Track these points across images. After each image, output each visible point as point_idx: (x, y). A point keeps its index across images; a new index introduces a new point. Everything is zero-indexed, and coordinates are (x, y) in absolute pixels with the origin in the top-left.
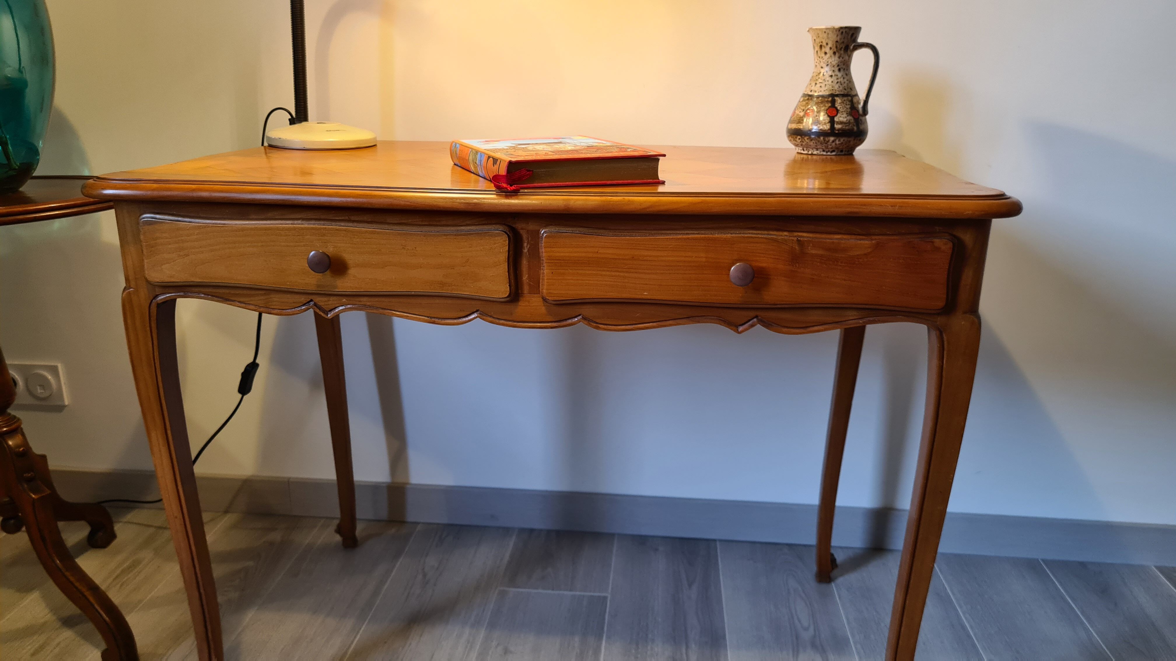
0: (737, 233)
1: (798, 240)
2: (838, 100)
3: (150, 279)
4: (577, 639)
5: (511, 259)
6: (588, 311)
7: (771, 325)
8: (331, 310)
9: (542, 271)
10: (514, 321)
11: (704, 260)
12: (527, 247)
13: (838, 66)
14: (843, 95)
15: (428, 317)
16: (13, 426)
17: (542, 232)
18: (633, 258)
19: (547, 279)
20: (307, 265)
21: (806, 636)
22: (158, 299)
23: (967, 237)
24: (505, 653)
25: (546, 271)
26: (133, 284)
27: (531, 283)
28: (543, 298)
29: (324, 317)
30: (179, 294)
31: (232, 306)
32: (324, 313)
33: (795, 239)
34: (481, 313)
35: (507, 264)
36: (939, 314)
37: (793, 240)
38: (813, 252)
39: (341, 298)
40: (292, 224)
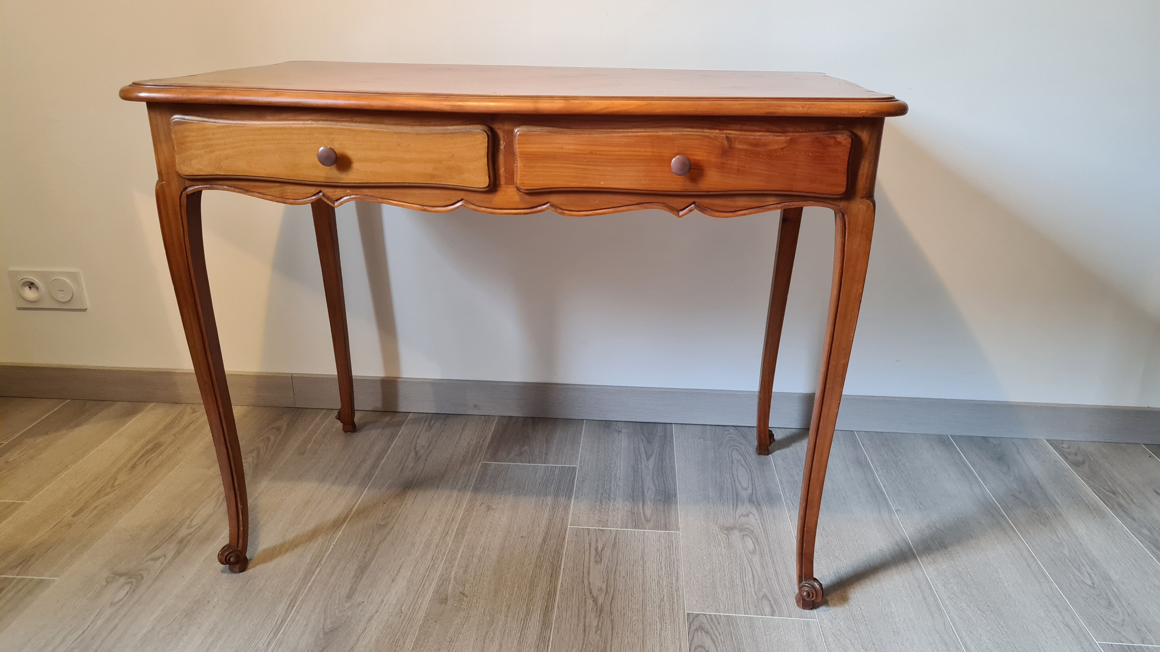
0: (677, 131)
1: (727, 137)
3: (180, 172)
4: (550, 499)
5: (490, 155)
6: (555, 199)
7: (706, 210)
8: (337, 200)
9: (516, 165)
10: (493, 209)
11: (650, 154)
12: (503, 143)
15: (420, 205)
17: (516, 131)
18: (591, 153)
19: (520, 171)
20: (317, 160)
21: (745, 494)
22: (188, 190)
23: (864, 135)
24: (488, 510)
25: (519, 164)
26: (165, 177)
27: (507, 176)
28: (517, 188)
29: (332, 206)
30: (205, 186)
31: (252, 197)
32: (331, 202)
33: (725, 136)
34: (465, 202)
35: (486, 158)
36: (841, 199)
37: (723, 137)
38: (740, 147)
39: (345, 189)
40: (303, 124)
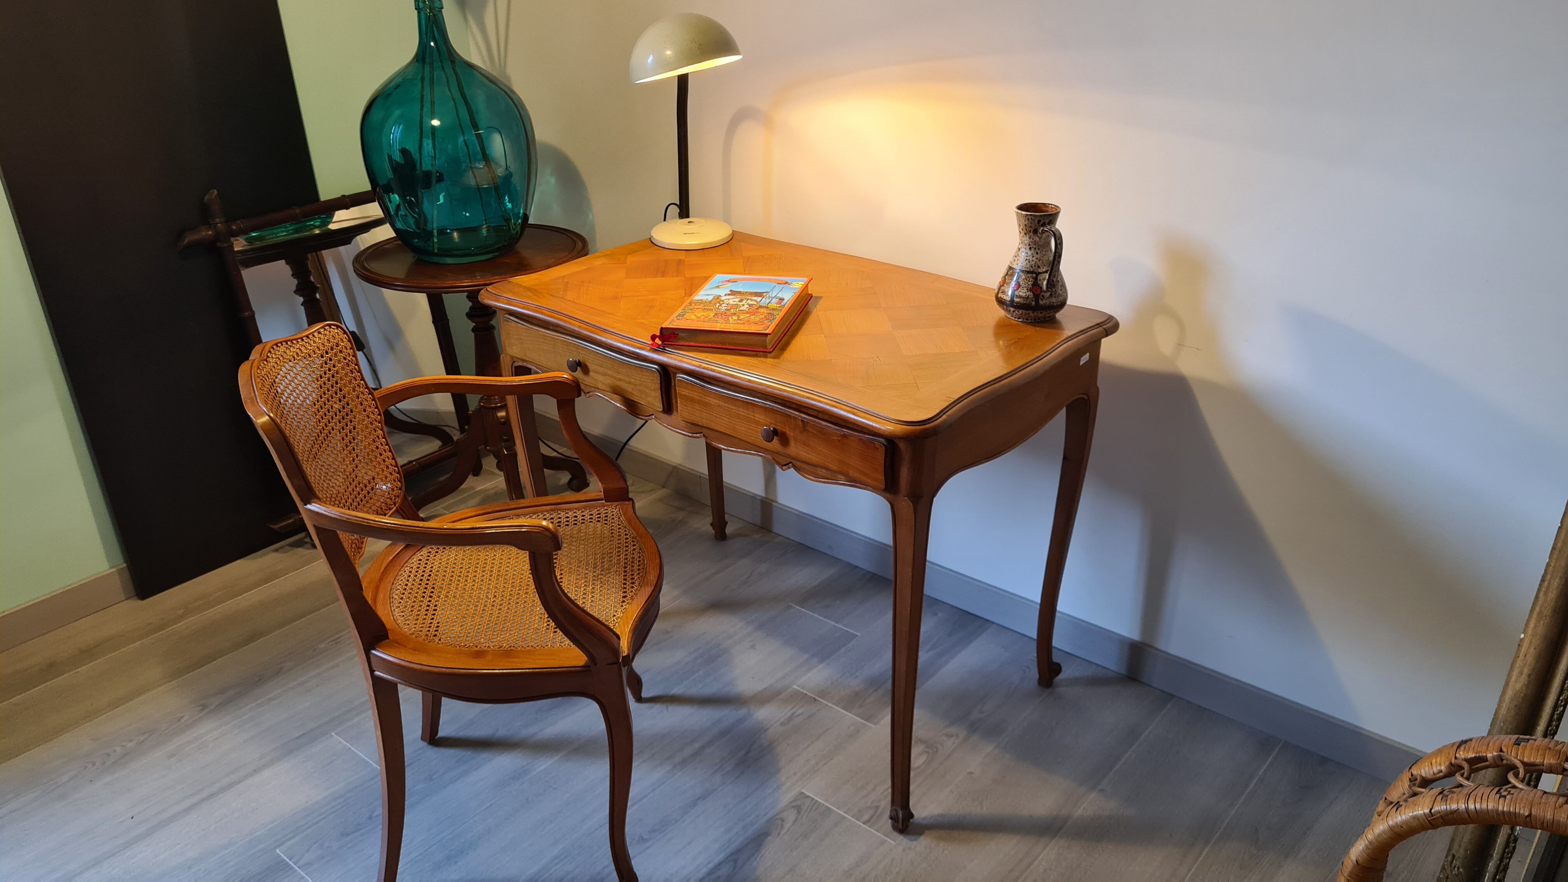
2: (1023, 276)
5: (663, 389)
8: (587, 393)
12: (673, 382)
13: (1029, 245)
14: (1028, 272)
16: (503, 403)
17: (677, 376)
18: (719, 406)
19: (680, 406)
25: (679, 400)
28: (681, 416)
35: (660, 391)
37: (799, 419)
38: (811, 431)
40: (565, 338)
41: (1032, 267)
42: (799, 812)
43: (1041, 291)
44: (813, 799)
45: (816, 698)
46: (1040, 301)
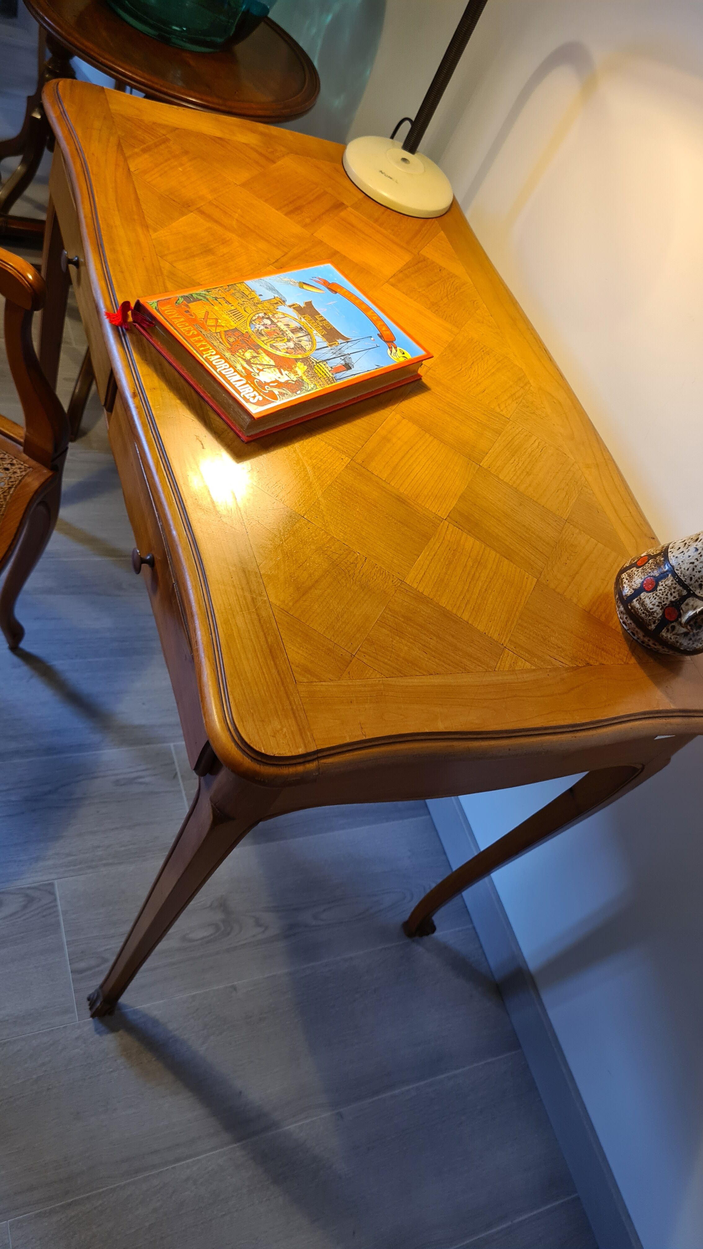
2: (669, 581)
14: (680, 582)
41: (691, 579)
42: (25, 907)
43: (676, 620)
44: (55, 900)
45: (179, 775)
46: (664, 630)
